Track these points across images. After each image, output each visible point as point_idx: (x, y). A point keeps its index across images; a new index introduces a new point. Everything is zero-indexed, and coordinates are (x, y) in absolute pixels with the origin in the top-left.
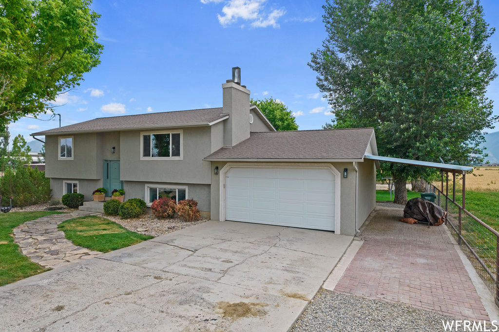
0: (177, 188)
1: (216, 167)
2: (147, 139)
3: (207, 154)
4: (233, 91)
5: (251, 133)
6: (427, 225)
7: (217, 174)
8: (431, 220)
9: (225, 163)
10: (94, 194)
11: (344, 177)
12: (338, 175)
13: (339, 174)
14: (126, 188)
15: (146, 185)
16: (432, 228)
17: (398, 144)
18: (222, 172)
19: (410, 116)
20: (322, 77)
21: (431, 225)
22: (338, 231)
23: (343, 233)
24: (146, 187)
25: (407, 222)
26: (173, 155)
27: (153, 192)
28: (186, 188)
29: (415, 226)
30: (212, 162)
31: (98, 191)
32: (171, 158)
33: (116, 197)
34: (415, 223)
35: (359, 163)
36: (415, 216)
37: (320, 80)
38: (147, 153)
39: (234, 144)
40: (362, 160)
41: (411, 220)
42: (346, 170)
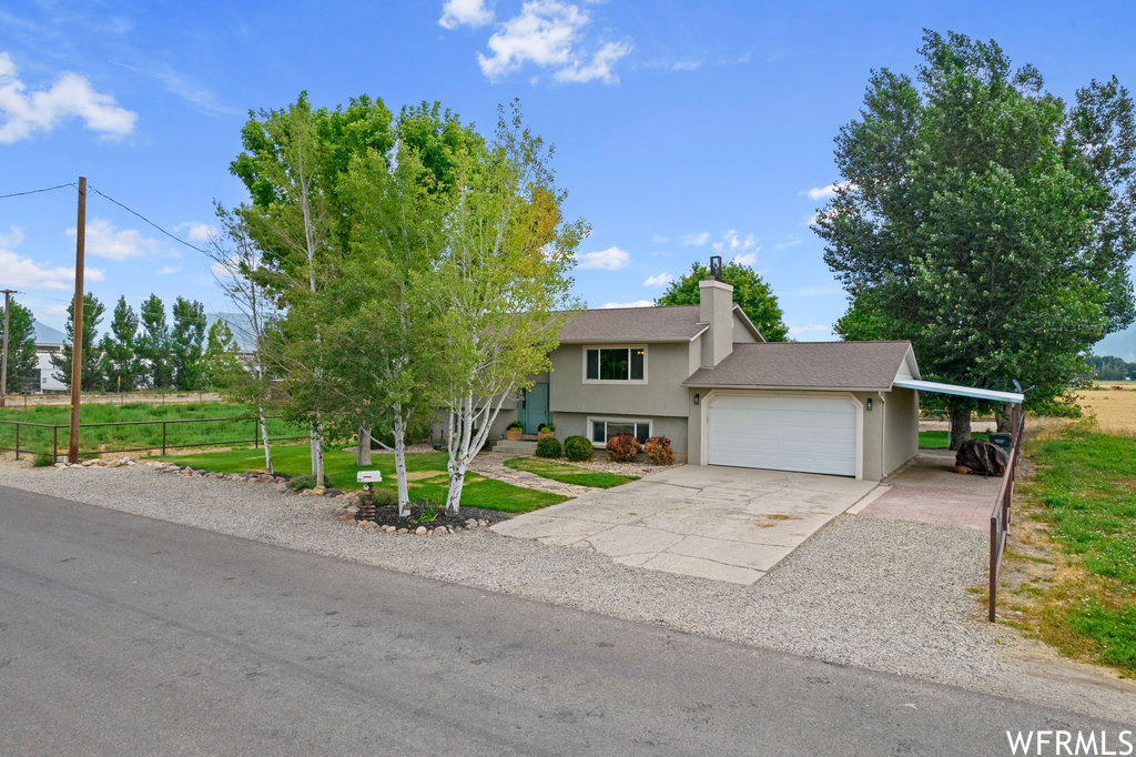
0: (635, 422)
1: (697, 395)
2: (592, 355)
3: (684, 378)
4: (715, 291)
5: (734, 344)
6: (984, 475)
7: (697, 403)
8: (990, 467)
9: (708, 390)
10: (509, 429)
11: (868, 409)
12: (860, 406)
13: (862, 406)
14: (556, 422)
15: (589, 418)
16: (989, 479)
17: (951, 358)
18: (704, 401)
19: (969, 318)
20: (834, 249)
21: (991, 475)
22: (859, 475)
23: (866, 477)
24: (588, 421)
25: (957, 472)
26: (632, 378)
27: (598, 427)
28: (651, 423)
29: (968, 477)
30: (690, 388)
31: (514, 425)
32: (630, 381)
33: (546, 434)
34: (969, 473)
35: (887, 393)
36: (969, 463)
37: (830, 253)
38: (592, 374)
39: (716, 364)
40: (890, 390)
41: (965, 469)
42: (870, 401)
